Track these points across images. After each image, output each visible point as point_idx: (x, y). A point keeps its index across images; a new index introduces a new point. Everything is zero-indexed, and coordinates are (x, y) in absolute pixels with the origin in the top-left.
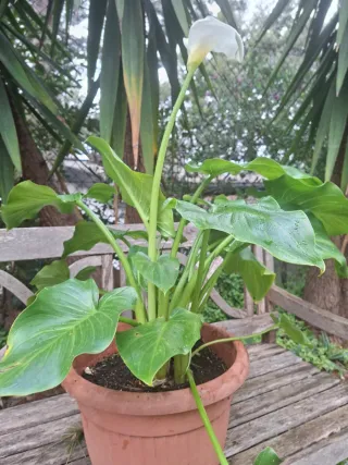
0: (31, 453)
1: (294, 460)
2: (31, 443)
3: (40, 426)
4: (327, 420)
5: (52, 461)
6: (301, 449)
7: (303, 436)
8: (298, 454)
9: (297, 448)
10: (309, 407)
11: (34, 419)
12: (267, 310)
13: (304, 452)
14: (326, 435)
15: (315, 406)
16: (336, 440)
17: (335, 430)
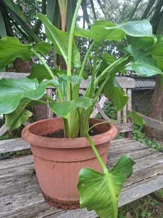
0: (10, 179)
1: (139, 184)
2: (10, 175)
3: (16, 168)
4: (156, 168)
5: (20, 182)
6: (143, 180)
7: (144, 174)
8: (141, 182)
9: (141, 179)
10: (147, 163)
11: (13, 165)
12: (127, 122)
13: (144, 181)
14: (155, 174)
15: (150, 163)
16: (160, 176)
17: (160, 173)
